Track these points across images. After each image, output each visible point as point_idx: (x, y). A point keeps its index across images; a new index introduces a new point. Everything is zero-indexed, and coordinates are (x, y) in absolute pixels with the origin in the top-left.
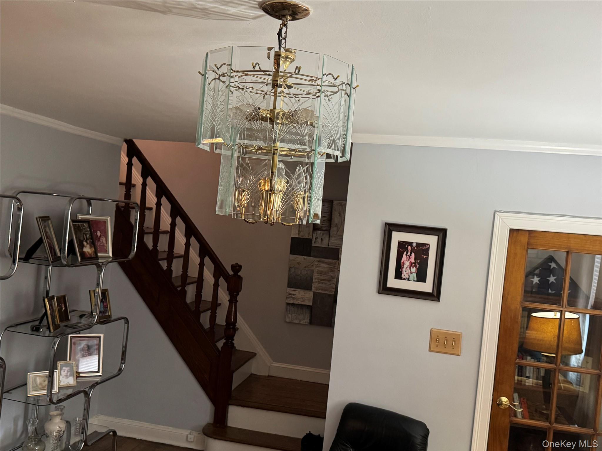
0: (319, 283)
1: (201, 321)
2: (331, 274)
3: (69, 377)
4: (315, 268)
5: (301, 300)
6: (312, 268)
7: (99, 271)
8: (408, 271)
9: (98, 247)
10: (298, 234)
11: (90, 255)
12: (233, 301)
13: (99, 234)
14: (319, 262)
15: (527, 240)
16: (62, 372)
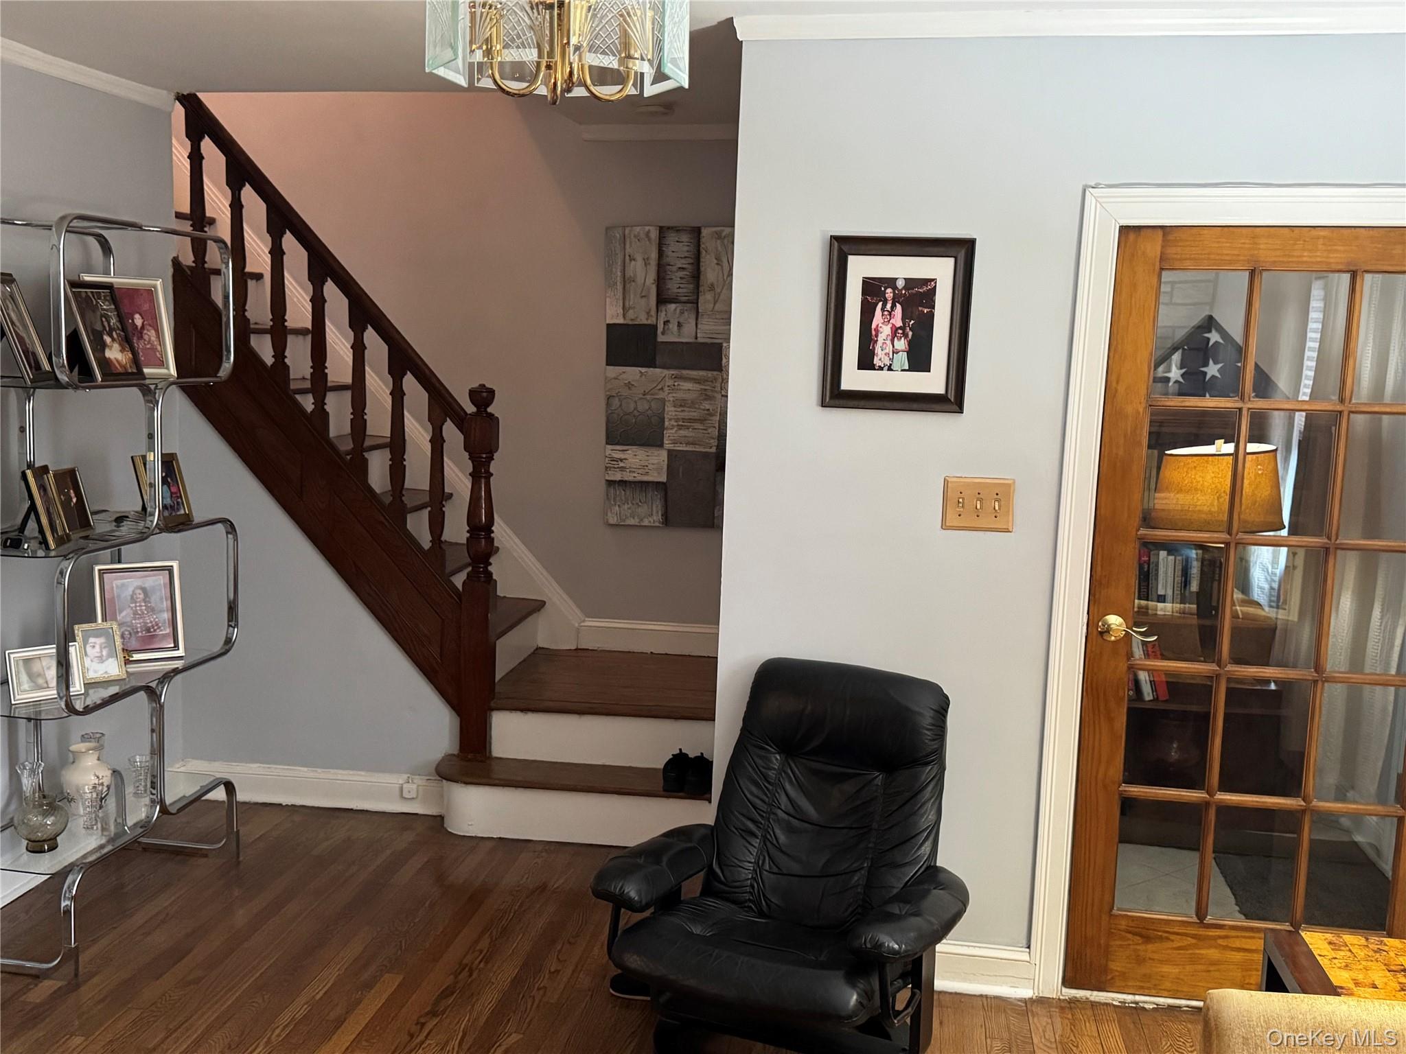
0: (680, 429)
1: (408, 527)
2: (706, 405)
3: (107, 659)
4: (669, 393)
5: (640, 471)
6: (661, 395)
7: (151, 402)
8: (889, 349)
9: (141, 354)
10: (621, 316)
11: (124, 367)
12: (480, 474)
13: (138, 321)
14: (676, 377)
15: (1159, 249)
16: (89, 649)
